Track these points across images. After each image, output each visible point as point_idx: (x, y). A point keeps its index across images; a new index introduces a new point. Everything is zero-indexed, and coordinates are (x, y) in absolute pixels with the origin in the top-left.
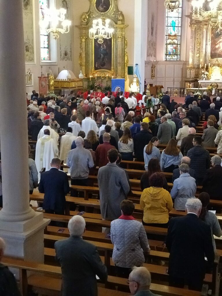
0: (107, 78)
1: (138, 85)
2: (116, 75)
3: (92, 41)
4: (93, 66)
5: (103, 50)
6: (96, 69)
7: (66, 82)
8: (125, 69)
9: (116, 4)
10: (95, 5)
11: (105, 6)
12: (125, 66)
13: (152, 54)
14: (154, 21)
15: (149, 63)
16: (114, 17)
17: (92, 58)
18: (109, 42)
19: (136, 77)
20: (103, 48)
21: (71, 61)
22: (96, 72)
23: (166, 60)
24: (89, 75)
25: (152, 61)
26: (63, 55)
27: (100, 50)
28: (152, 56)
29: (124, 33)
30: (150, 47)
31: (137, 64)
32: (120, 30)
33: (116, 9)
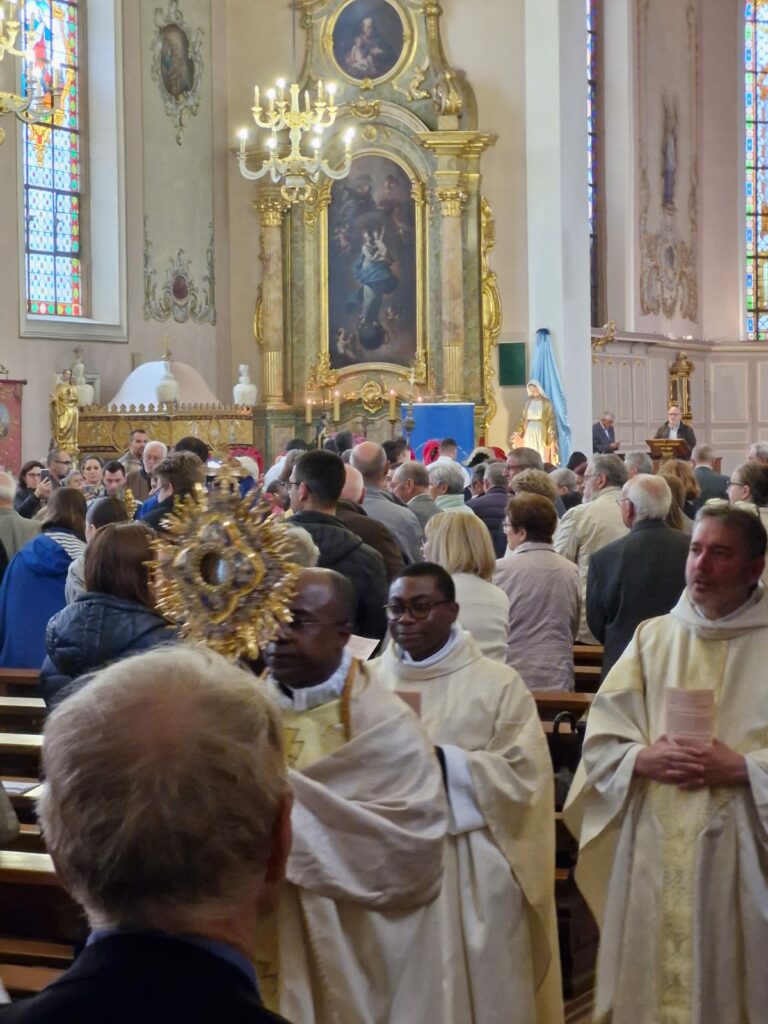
0: (392, 405)
1: (548, 435)
2: (439, 391)
3: (319, 222)
4: (325, 348)
5: (375, 263)
6: (337, 360)
7: (152, 418)
8: (485, 359)
9: (433, 35)
10: (330, 46)
11: (380, 47)
12: (486, 342)
13: (669, 302)
14: (675, 140)
15: (652, 349)
16: (425, 98)
17: (318, 308)
18: (400, 225)
19: (543, 399)
20: (373, 254)
21: (209, 325)
22: (339, 379)
23: (758, 336)
24: (302, 395)
25: (671, 336)
26: (160, 293)
27: (360, 267)
28: (670, 312)
29: (474, 176)
30: (656, 267)
31: (544, 332)
32: (450, 162)
33: (432, 58)
